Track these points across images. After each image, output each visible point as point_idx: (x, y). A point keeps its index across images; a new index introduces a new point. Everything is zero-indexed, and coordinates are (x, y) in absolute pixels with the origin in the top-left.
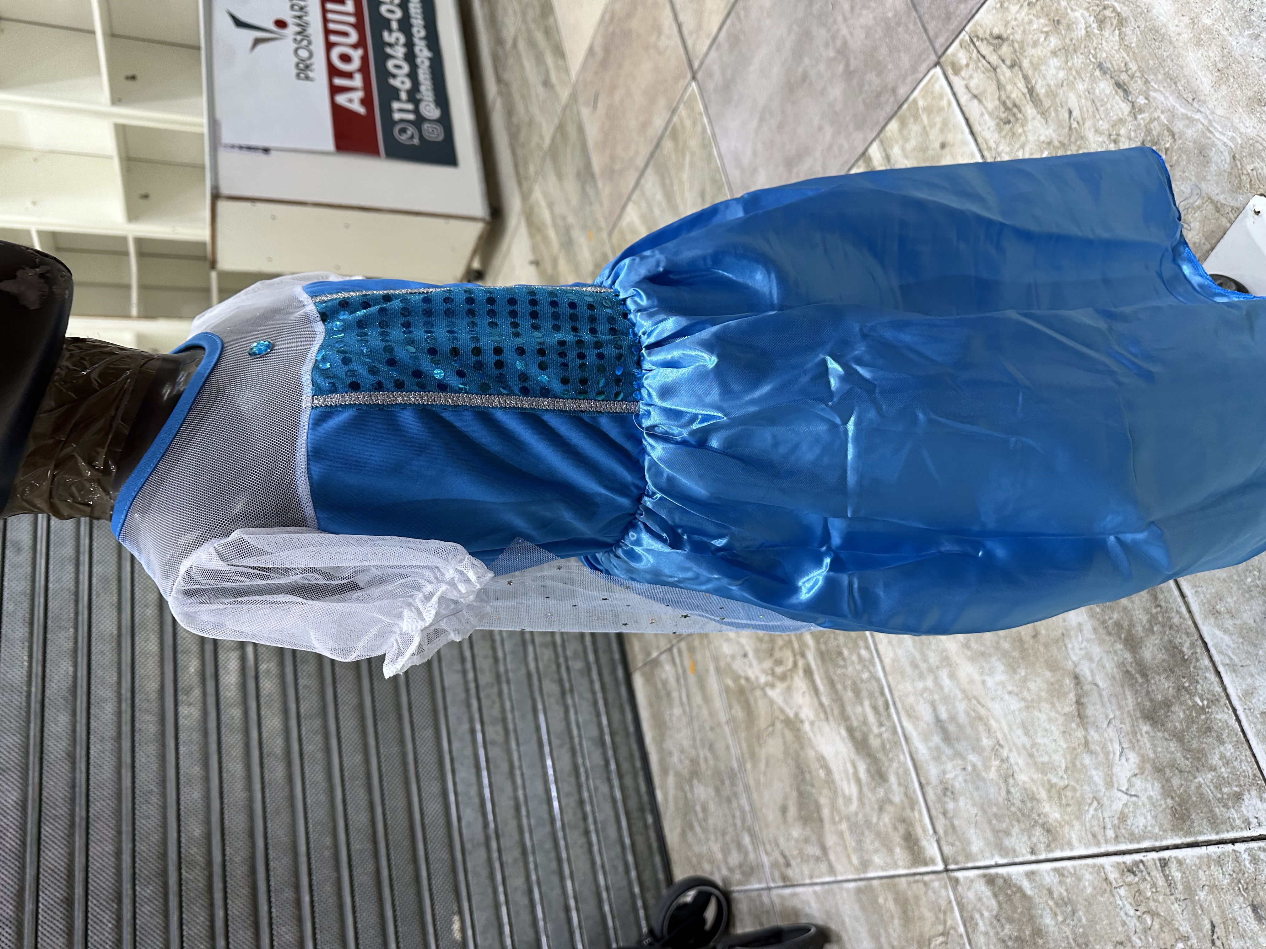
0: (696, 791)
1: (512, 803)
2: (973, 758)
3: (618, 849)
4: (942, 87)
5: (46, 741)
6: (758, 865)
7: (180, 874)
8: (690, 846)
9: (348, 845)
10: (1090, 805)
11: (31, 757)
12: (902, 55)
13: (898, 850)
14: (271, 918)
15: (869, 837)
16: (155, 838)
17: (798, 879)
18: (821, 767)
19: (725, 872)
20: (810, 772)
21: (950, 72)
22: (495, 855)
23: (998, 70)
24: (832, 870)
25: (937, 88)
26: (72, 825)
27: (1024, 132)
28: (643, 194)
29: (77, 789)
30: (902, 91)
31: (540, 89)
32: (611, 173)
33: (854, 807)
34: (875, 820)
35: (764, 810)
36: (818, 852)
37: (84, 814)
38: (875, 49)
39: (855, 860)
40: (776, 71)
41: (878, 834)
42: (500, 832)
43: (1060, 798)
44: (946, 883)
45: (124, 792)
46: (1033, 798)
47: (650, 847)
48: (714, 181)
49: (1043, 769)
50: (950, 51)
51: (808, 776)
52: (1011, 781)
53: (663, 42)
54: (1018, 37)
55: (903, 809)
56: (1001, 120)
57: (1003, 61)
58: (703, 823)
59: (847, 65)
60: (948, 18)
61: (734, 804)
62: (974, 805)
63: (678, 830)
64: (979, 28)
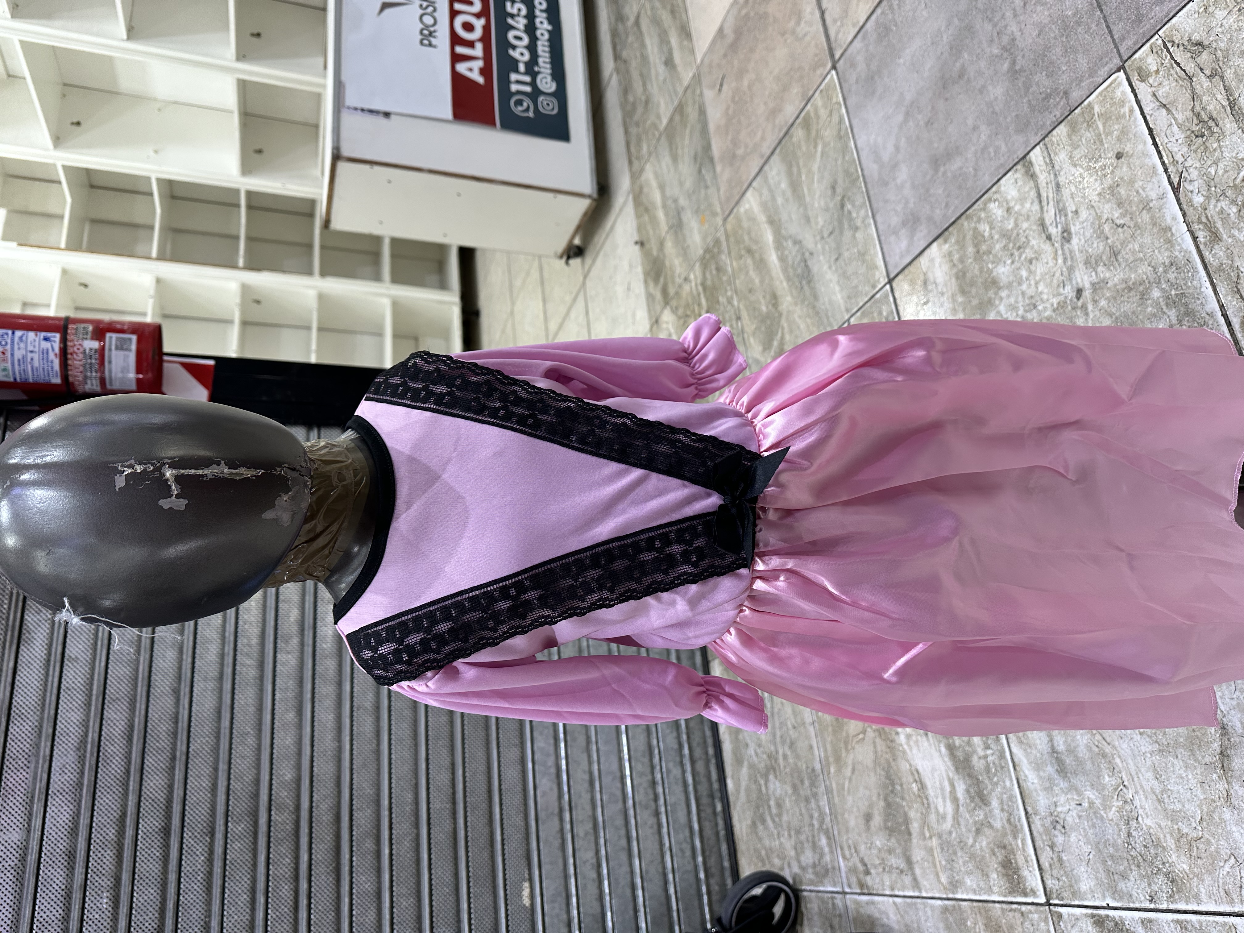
0: (771, 786)
1: (586, 777)
2: (1091, 794)
3: (687, 833)
4: (1123, 93)
5: (153, 676)
6: (834, 868)
7: (270, 815)
8: (760, 839)
9: (428, 803)
10: (1226, 861)
11: (139, 690)
12: (1080, 56)
13: (994, 876)
14: (351, 867)
15: (961, 858)
16: (249, 778)
17: (879, 889)
18: (916, 781)
19: (796, 869)
20: (901, 785)
21: (1135, 79)
22: (568, 826)
23: (1194, 79)
24: (916, 884)
25: (1118, 93)
26: (173, 758)
27: (1220, 147)
28: (766, 180)
29: (180, 725)
30: (1076, 95)
31: (661, 69)
32: (731, 158)
33: (948, 824)
34: (970, 841)
35: (846, 816)
36: (903, 865)
37: (184, 748)
38: (1048, 48)
39: (944, 879)
40: (929, 65)
41: (972, 856)
42: (573, 804)
43: (1190, 849)
44: (1046, 918)
45: (222, 731)
46: (1158, 844)
47: (717, 833)
48: (847, 173)
49: (1174, 816)
50: (1137, 56)
51: (898, 788)
52: (1134, 824)
53: (803, 28)
54: (1222, 45)
55: (1005, 835)
56: (1193, 132)
57: (1201, 69)
58: (777, 819)
59: (1014, 63)
60: (1139, 20)
61: (813, 804)
62: (1088, 842)
63: (749, 822)
64: (1174, 32)
